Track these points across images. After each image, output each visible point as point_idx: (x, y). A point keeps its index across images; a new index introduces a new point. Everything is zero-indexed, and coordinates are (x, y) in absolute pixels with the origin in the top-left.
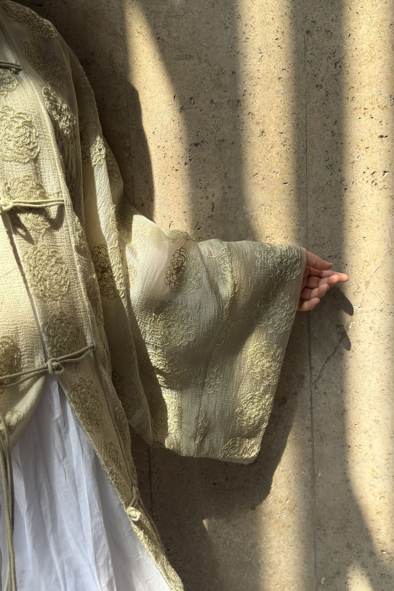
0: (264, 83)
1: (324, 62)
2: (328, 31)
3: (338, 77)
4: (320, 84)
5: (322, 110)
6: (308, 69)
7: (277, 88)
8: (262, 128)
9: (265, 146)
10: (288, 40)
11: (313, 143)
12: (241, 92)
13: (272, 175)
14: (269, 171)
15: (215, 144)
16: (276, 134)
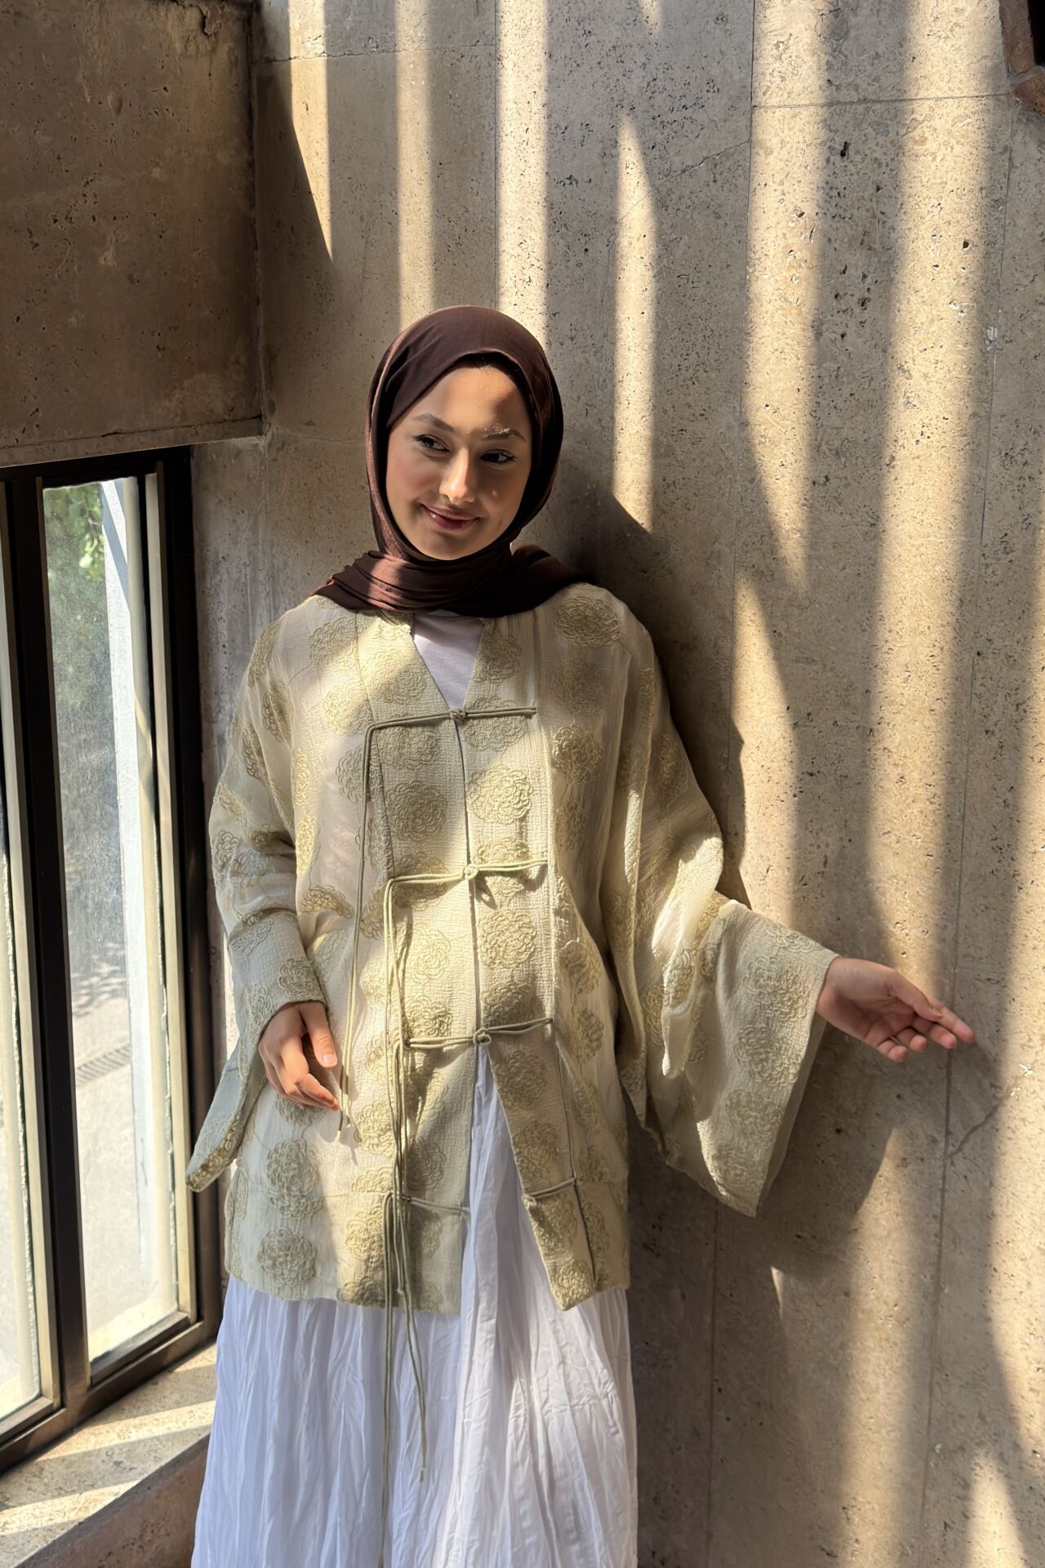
0: (908, 712)
1: (1000, 699)
2: (1011, 657)
3: (1020, 724)
4: (991, 729)
5: (991, 767)
6: (975, 704)
7: (926, 723)
8: (900, 771)
9: (904, 798)
10: (948, 660)
11: (975, 809)
12: (875, 719)
13: (911, 839)
14: (908, 833)
15: (835, 779)
16: (921, 784)
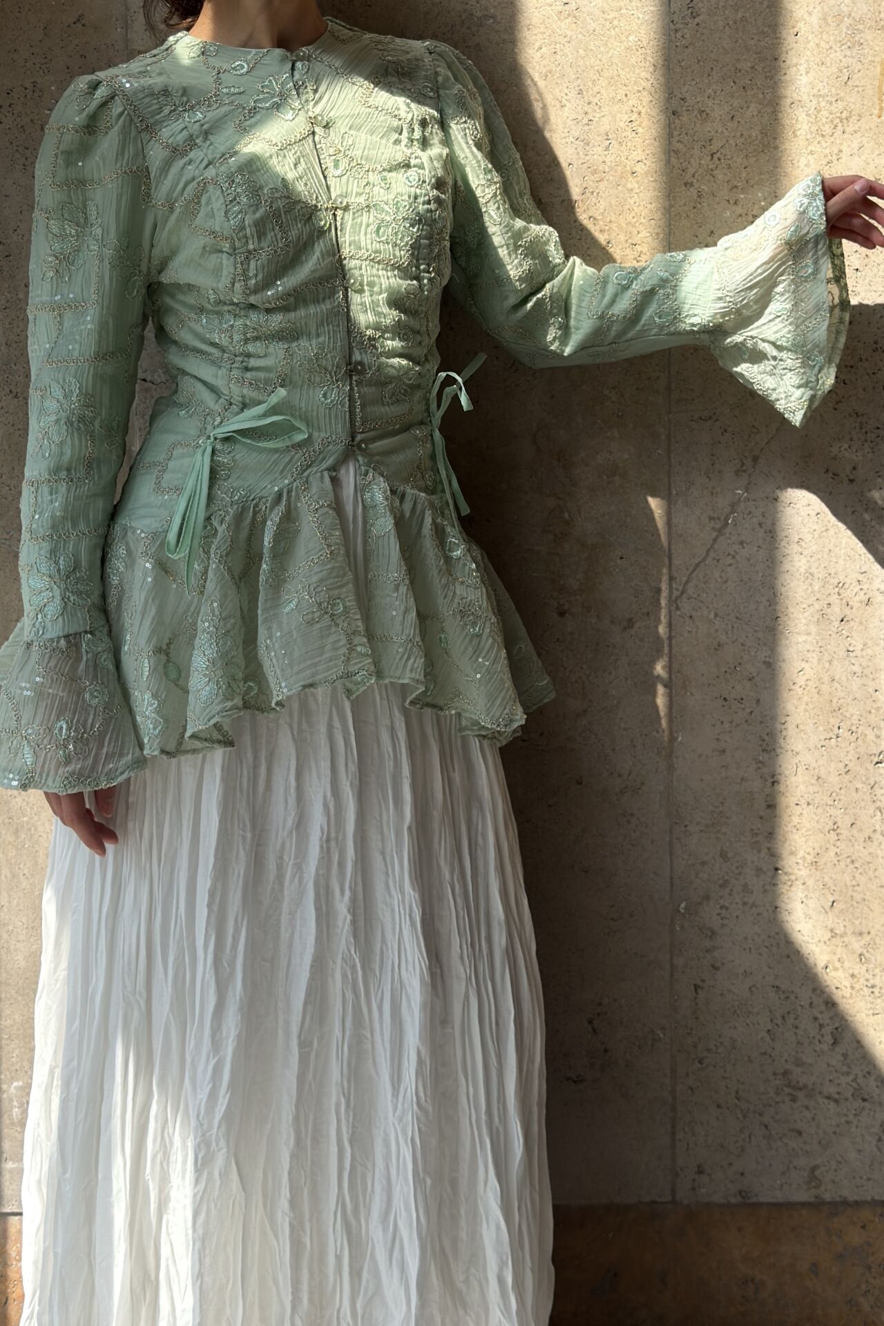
1: (696, 152)
2: (703, 111)
3: (715, 172)
4: (690, 181)
5: (692, 216)
6: (673, 160)
